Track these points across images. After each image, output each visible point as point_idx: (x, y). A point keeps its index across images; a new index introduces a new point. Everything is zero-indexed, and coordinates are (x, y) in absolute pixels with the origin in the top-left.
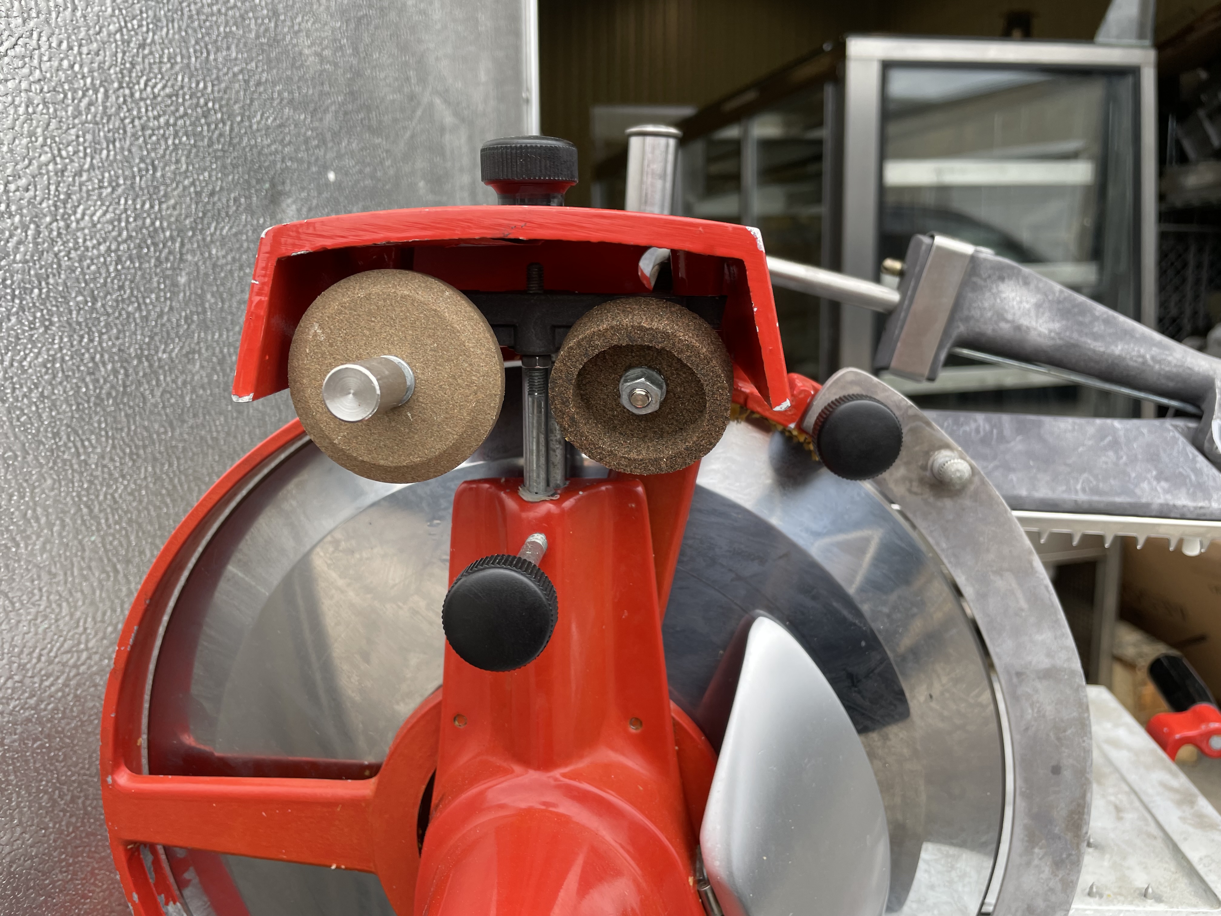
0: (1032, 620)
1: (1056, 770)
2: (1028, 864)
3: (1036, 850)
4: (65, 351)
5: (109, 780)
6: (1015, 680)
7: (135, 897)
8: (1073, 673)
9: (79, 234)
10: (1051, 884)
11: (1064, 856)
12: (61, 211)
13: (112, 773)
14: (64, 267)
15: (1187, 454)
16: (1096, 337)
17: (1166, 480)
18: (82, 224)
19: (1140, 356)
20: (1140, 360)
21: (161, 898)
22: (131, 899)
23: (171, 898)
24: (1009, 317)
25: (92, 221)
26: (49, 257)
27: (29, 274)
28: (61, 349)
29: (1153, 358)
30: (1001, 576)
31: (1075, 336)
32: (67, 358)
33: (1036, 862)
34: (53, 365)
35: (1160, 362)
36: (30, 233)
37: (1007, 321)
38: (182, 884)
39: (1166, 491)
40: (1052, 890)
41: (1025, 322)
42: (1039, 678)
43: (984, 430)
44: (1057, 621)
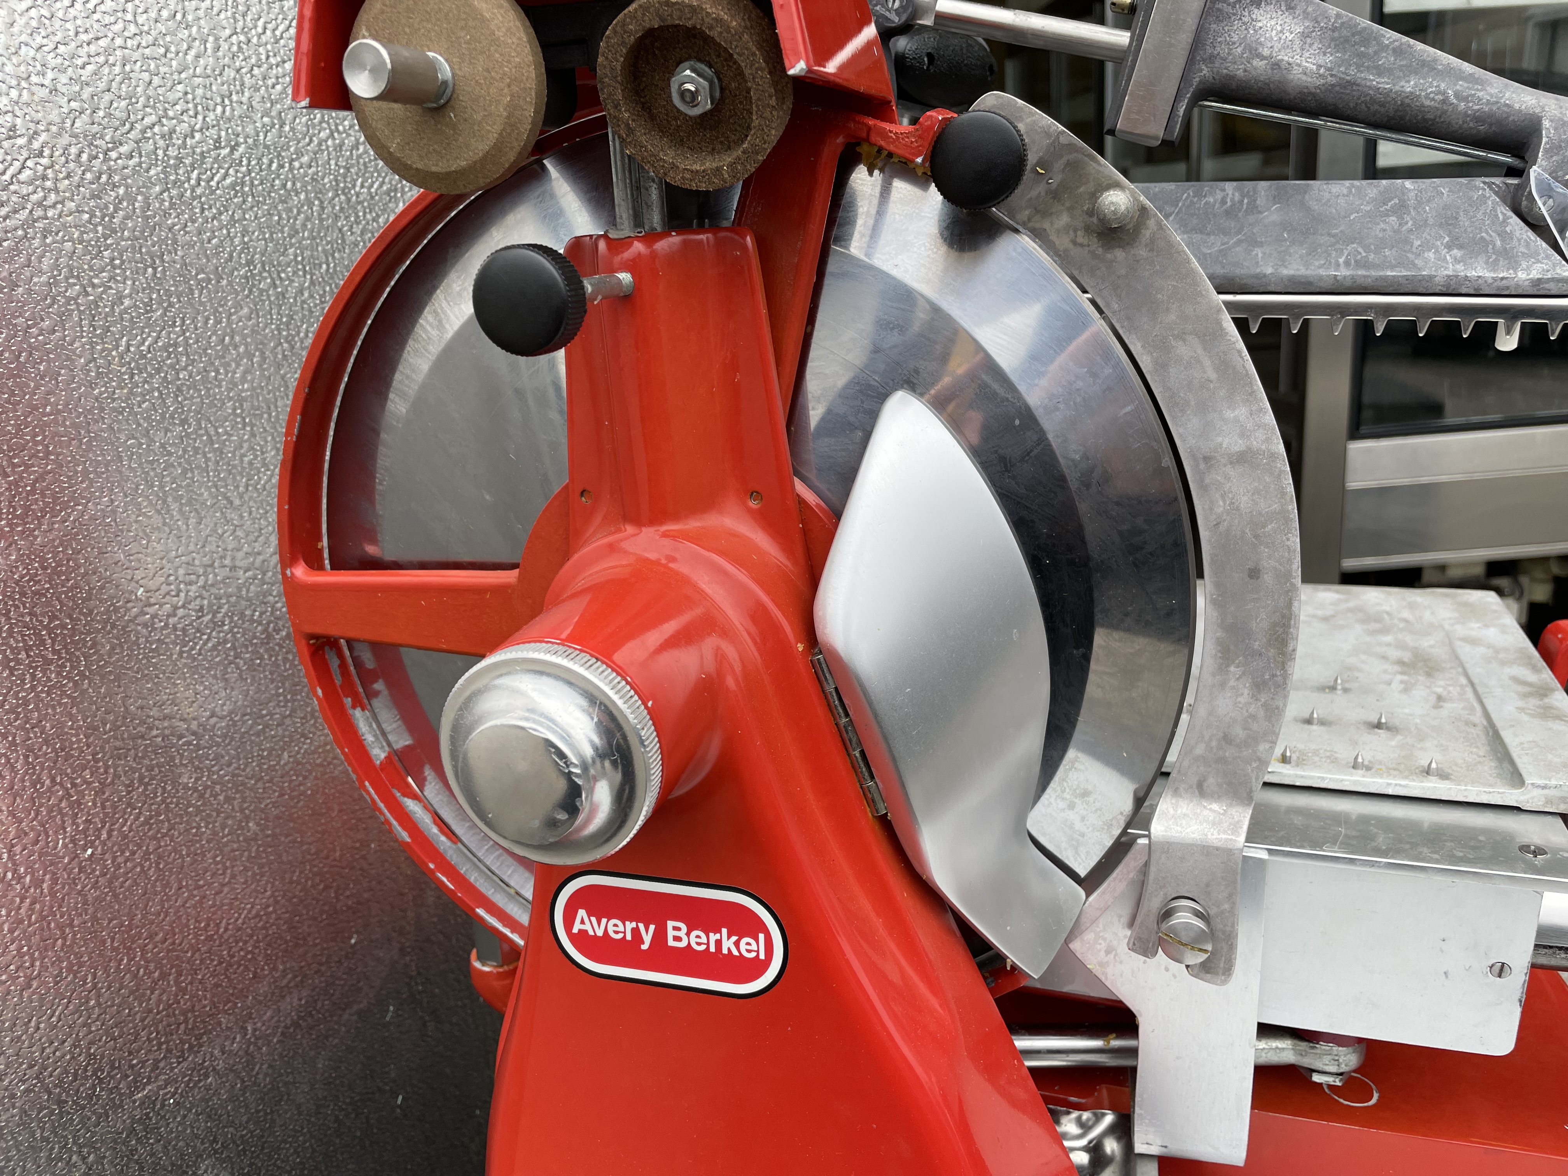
0: (1222, 393)
1: (1254, 573)
2: (1223, 685)
3: (1232, 669)
4: (253, 175)
5: (288, 572)
6: (1202, 466)
7: (320, 692)
8: (1273, 456)
9: (261, 50)
10: (1252, 709)
11: (1267, 677)
12: (241, 23)
13: (291, 566)
14: (247, 85)
15: (1496, 216)
16: (1380, 71)
17: (1461, 247)
18: (264, 38)
19: (1439, 93)
20: (1439, 97)
21: (348, 701)
22: (315, 694)
23: (358, 703)
24: (1266, 52)
25: (275, 36)
26: (230, 73)
27: (211, 90)
28: (249, 172)
29: (1457, 95)
30: (1184, 340)
31: (1352, 71)
32: (256, 182)
33: (1232, 683)
34: (242, 188)
35: (1466, 99)
36: (208, 45)
37: (1263, 58)
38: (371, 695)
39: (1457, 261)
40: (1253, 717)
41: (1284, 57)
42: (1231, 463)
43: (1232, 200)
44: (1252, 393)
